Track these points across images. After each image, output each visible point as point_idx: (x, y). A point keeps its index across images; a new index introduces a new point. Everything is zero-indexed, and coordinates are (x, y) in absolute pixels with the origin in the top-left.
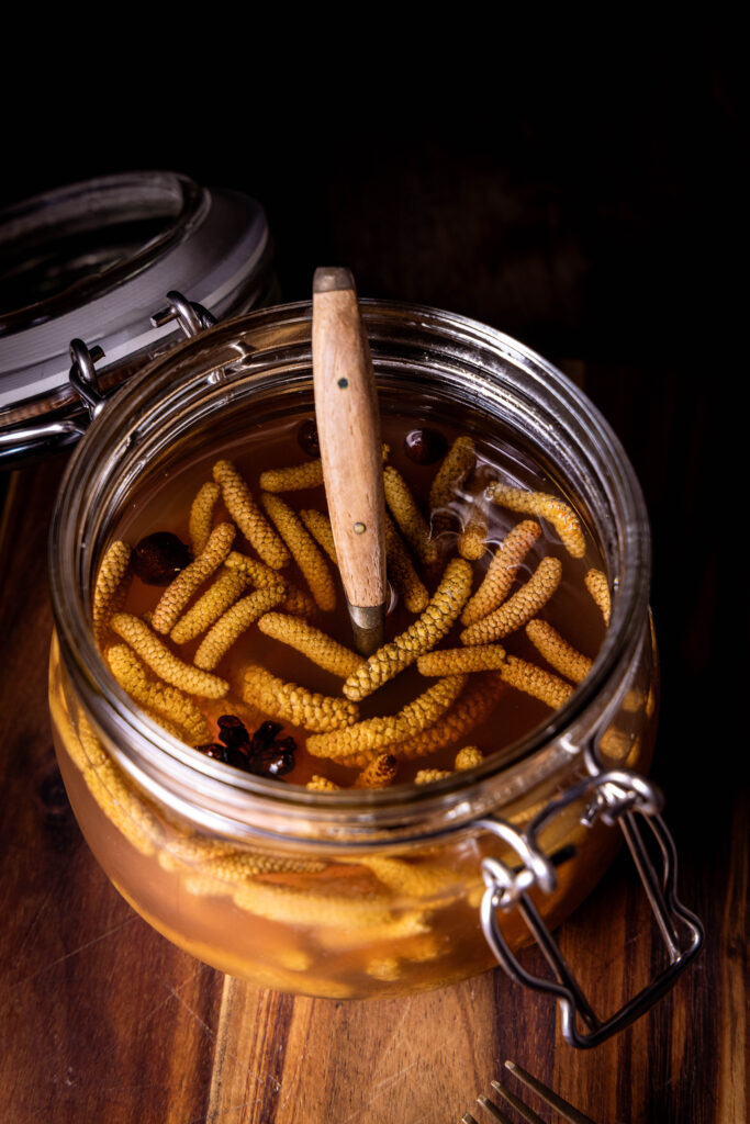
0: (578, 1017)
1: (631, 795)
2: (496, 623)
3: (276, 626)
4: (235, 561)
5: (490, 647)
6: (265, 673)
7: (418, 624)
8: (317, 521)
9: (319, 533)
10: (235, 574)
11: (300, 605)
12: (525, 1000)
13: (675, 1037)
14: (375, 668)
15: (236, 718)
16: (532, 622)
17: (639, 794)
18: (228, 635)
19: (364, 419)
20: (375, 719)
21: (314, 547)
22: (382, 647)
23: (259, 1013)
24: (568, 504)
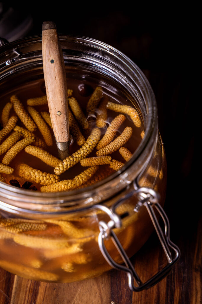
0: (135, 280)
1: (149, 196)
2: (108, 148)
3: (31, 150)
4: (17, 129)
5: (106, 156)
6: (27, 166)
7: (81, 149)
8: (46, 115)
9: (47, 119)
10: (17, 133)
11: (40, 144)
12: (122, 287)
13: (175, 299)
14: (65, 163)
15: (16, 180)
16: (121, 148)
17: (151, 195)
18: (14, 153)
19: (60, 74)
20: (65, 180)
21: (45, 124)
22: (68, 157)
23: (26, 292)
24: (135, 109)
